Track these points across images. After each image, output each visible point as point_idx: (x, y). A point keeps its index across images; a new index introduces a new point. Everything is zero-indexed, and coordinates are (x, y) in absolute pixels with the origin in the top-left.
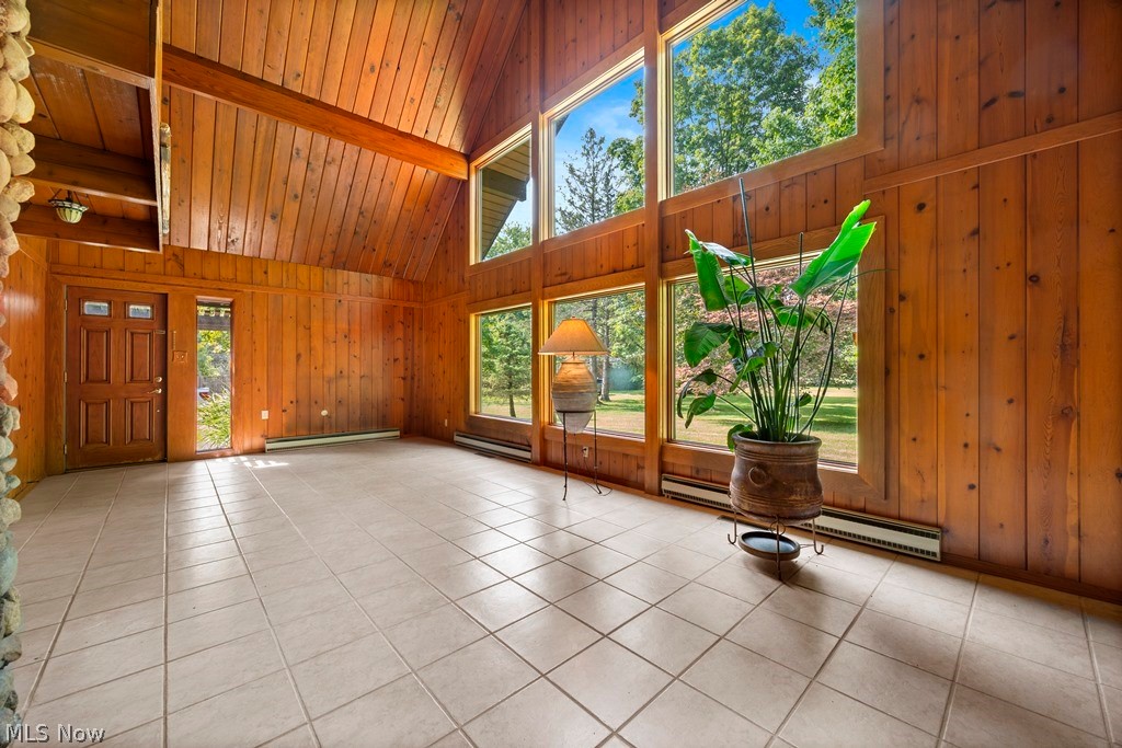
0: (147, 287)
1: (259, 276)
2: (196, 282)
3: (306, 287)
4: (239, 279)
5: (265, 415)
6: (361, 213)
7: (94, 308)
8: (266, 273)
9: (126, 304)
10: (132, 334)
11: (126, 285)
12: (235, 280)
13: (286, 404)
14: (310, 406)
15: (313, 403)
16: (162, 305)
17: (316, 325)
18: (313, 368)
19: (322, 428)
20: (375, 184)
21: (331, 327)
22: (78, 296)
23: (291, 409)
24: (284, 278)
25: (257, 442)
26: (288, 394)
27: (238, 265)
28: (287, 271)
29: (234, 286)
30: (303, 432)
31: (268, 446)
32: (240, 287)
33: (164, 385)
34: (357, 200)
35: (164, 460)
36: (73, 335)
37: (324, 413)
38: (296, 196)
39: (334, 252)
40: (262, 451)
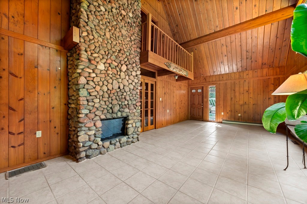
0: (200, 86)
1: (221, 78)
2: (208, 83)
3: (234, 79)
4: (217, 80)
5: (223, 114)
6: (247, 52)
7: (193, 91)
8: (223, 77)
9: (198, 90)
10: (198, 95)
11: (197, 86)
12: (216, 81)
13: (228, 111)
14: (235, 112)
15: (236, 112)
16: (202, 89)
17: (237, 89)
18: (236, 102)
19: (239, 119)
20: (249, 41)
21: (242, 89)
22: (192, 89)
23: (230, 113)
24: (228, 78)
25: (221, 120)
26: (229, 109)
27: (217, 77)
28: (228, 75)
29: (216, 82)
30: (233, 120)
31: (223, 122)
32: (217, 82)
33: (203, 105)
34: (244, 48)
35: (203, 121)
36: (191, 96)
37: (239, 115)
38: (226, 56)
39: (242, 66)
40: (221, 123)
